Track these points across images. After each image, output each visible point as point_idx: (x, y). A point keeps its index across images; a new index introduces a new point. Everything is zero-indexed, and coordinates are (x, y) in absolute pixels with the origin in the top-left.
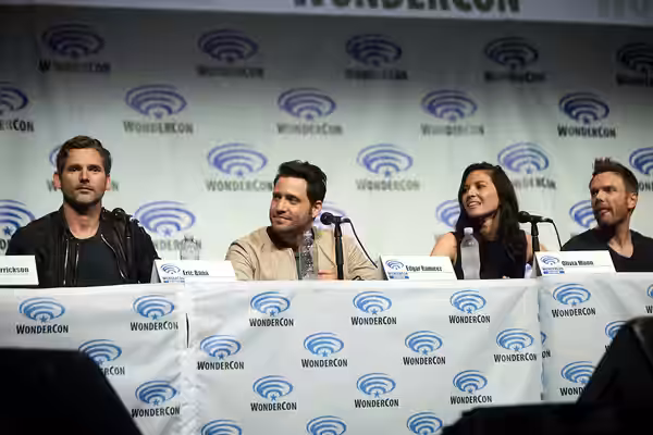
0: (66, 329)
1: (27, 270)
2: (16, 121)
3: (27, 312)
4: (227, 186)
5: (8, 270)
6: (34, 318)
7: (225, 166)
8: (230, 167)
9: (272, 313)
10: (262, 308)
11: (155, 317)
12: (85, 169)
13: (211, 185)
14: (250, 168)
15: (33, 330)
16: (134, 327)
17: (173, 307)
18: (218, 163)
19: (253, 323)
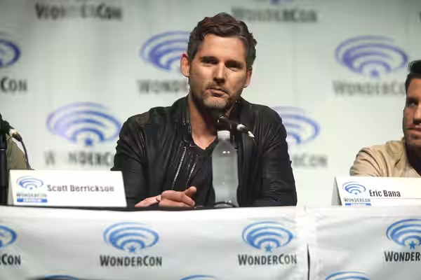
0: (159, 261)
1: (112, 189)
2: (100, 8)
3: (113, 240)
4: (359, 89)
5: (90, 189)
6: (121, 248)
7: (356, 64)
8: (363, 65)
9: (412, 245)
10: (400, 239)
11: (268, 248)
12: (222, 65)
13: (340, 88)
14: (388, 68)
15: (120, 261)
16: (242, 260)
17: (291, 237)
18: (348, 60)
19: (389, 257)
